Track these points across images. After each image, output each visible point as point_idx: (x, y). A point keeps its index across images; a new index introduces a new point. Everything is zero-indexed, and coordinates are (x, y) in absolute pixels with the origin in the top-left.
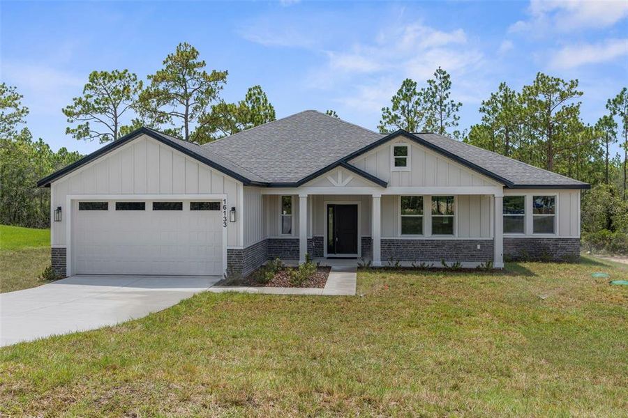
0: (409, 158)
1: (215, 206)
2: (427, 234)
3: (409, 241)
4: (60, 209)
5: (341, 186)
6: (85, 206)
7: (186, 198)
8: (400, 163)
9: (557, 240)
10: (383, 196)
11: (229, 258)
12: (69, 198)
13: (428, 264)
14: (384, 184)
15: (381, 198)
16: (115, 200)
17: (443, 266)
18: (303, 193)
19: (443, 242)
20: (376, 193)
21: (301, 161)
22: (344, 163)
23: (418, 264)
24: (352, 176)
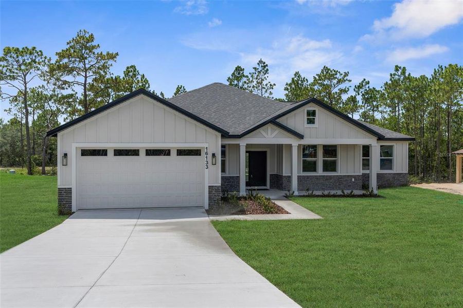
0: (317, 118)
1: (196, 152)
2: (320, 172)
3: (308, 177)
4: (66, 155)
5: (270, 137)
6: (85, 153)
7: (173, 146)
8: (311, 121)
9: (395, 174)
10: (299, 145)
11: (210, 192)
12: (74, 146)
13: (332, 192)
14: (301, 137)
15: (298, 147)
16: (113, 148)
17: (342, 194)
18: (243, 143)
19: (330, 177)
20: (295, 142)
21: (233, 119)
22: (274, 121)
23: (326, 193)
24: (278, 131)
